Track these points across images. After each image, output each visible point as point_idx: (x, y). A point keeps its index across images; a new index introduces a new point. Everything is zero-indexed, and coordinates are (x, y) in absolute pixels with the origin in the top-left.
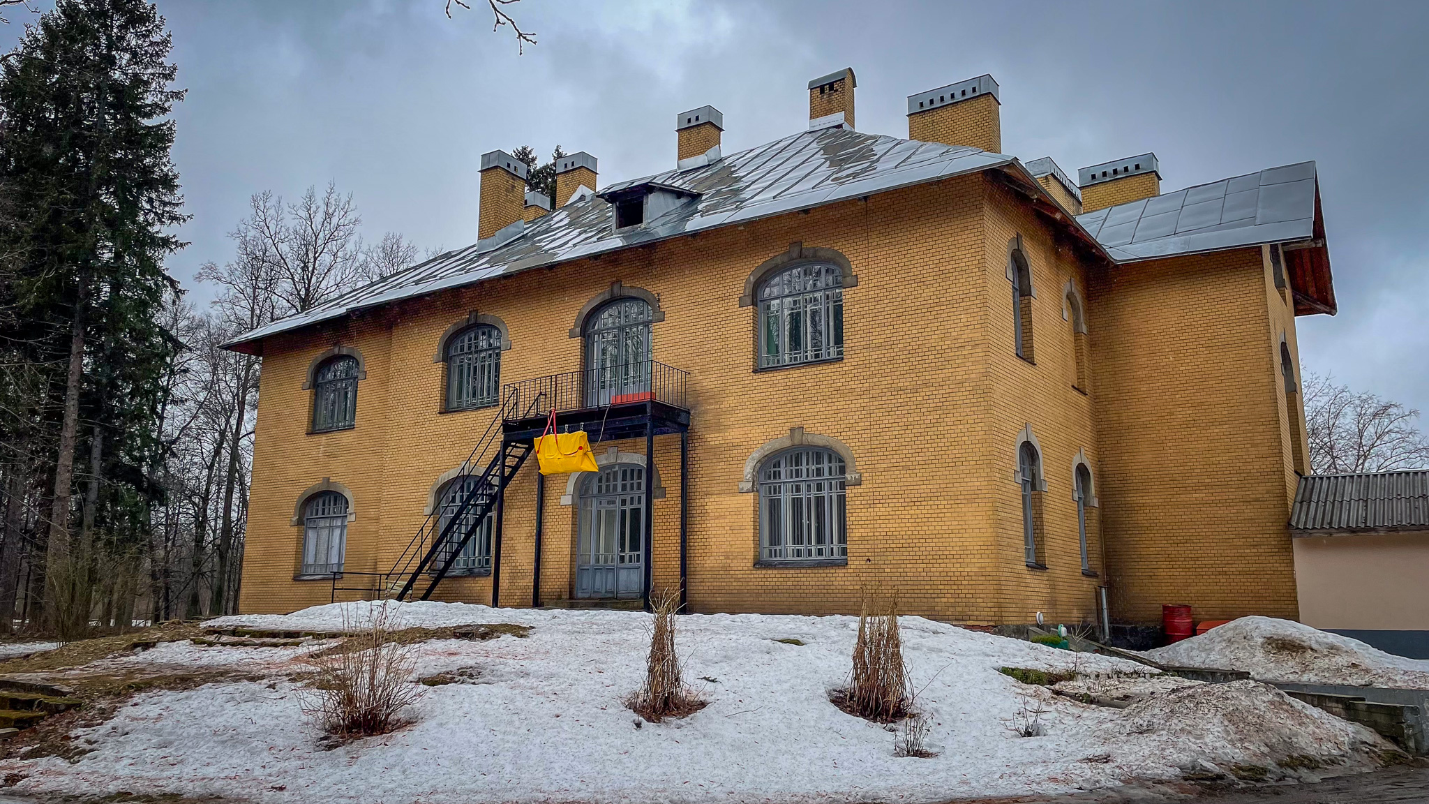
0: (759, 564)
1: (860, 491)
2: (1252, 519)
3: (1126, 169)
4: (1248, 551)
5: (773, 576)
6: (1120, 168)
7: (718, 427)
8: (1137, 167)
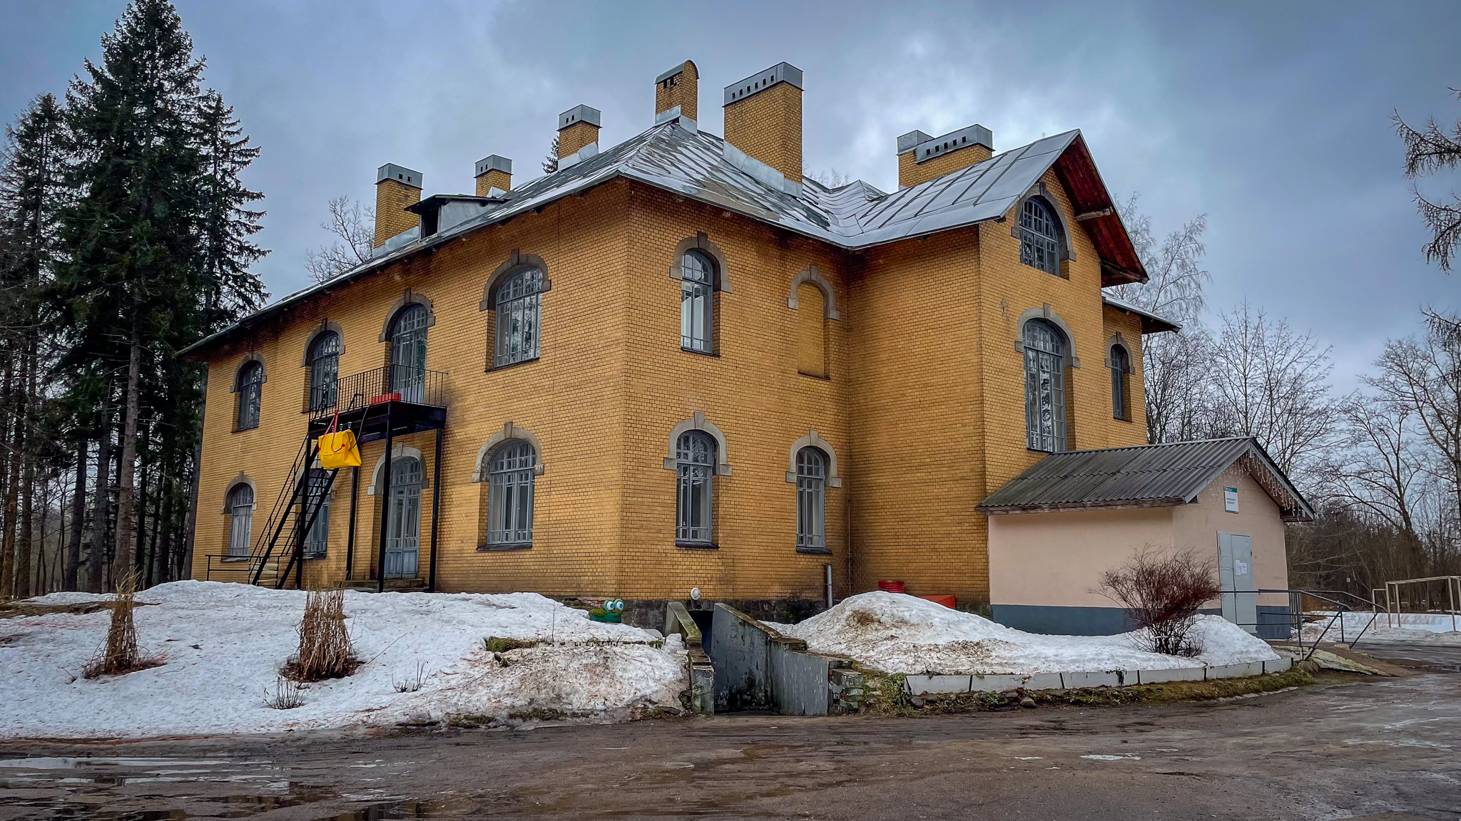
0: (483, 546)
1: (543, 480)
2: (959, 497)
3: (955, 142)
4: (954, 528)
5: (488, 557)
6: (950, 141)
7: (463, 423)
8: (964, 139)
